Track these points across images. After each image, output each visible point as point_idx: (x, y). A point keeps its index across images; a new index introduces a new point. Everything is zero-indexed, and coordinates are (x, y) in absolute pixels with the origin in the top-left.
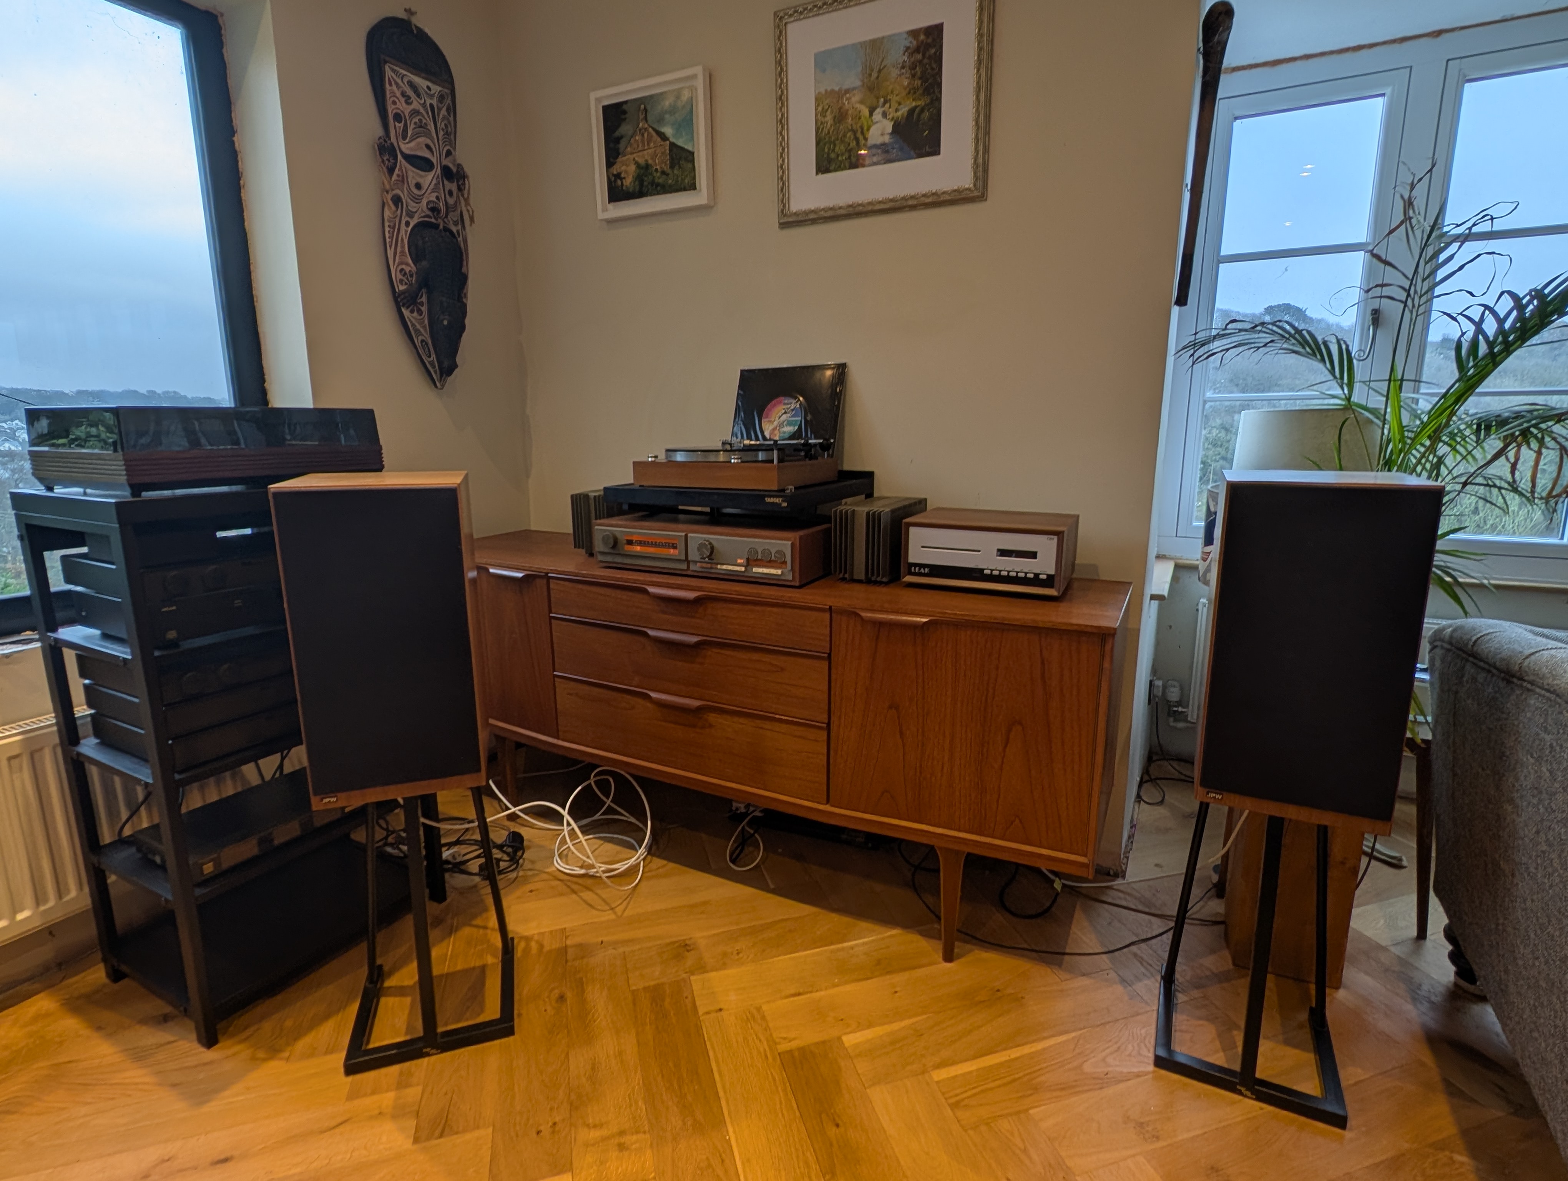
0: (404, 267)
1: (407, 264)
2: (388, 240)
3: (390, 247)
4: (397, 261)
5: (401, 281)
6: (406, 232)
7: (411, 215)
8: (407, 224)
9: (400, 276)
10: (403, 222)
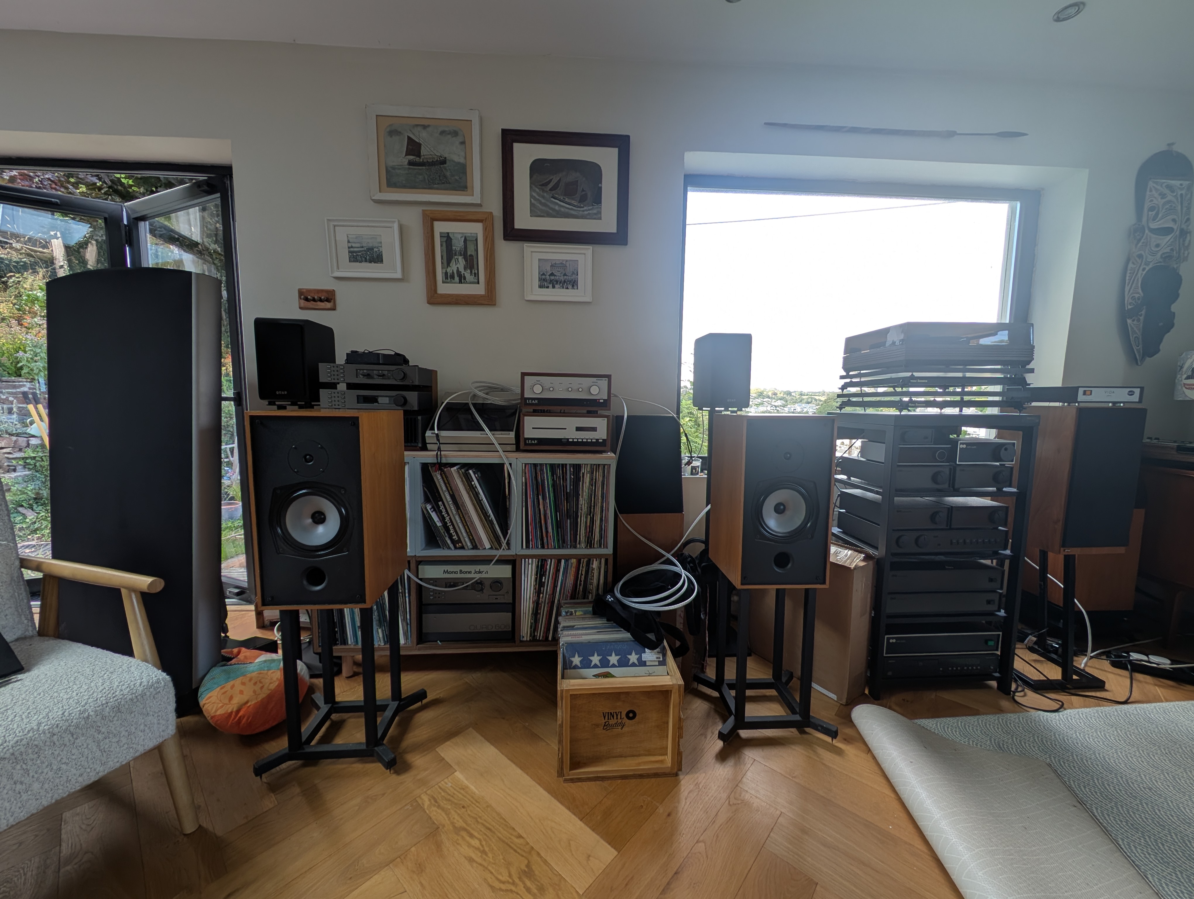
0: (1135, 295)
1: (1138, 293)
2: (1127, 281)
3: (1128, 285)
4: (1131, 291)
5: (1130, 304)
6: (1142, 274)
7: (1147, 264)
8: (1144, 269)
9: (1130, 301)
10: (1141, 268)
